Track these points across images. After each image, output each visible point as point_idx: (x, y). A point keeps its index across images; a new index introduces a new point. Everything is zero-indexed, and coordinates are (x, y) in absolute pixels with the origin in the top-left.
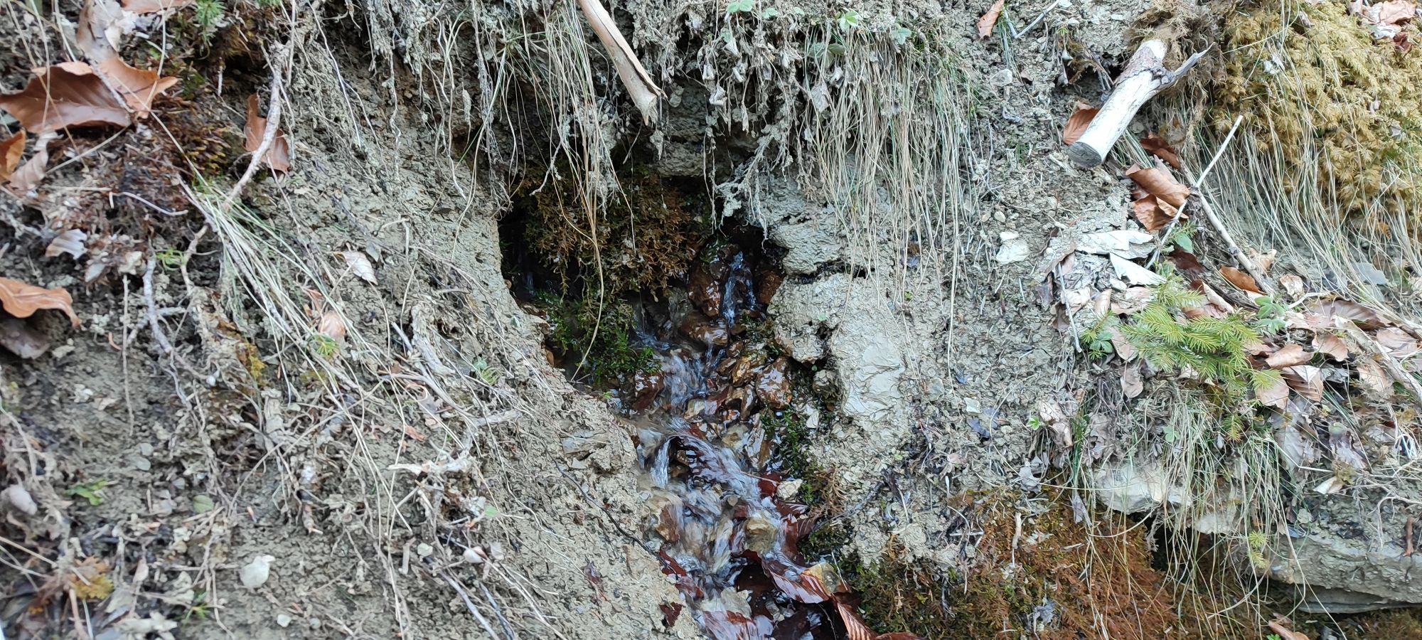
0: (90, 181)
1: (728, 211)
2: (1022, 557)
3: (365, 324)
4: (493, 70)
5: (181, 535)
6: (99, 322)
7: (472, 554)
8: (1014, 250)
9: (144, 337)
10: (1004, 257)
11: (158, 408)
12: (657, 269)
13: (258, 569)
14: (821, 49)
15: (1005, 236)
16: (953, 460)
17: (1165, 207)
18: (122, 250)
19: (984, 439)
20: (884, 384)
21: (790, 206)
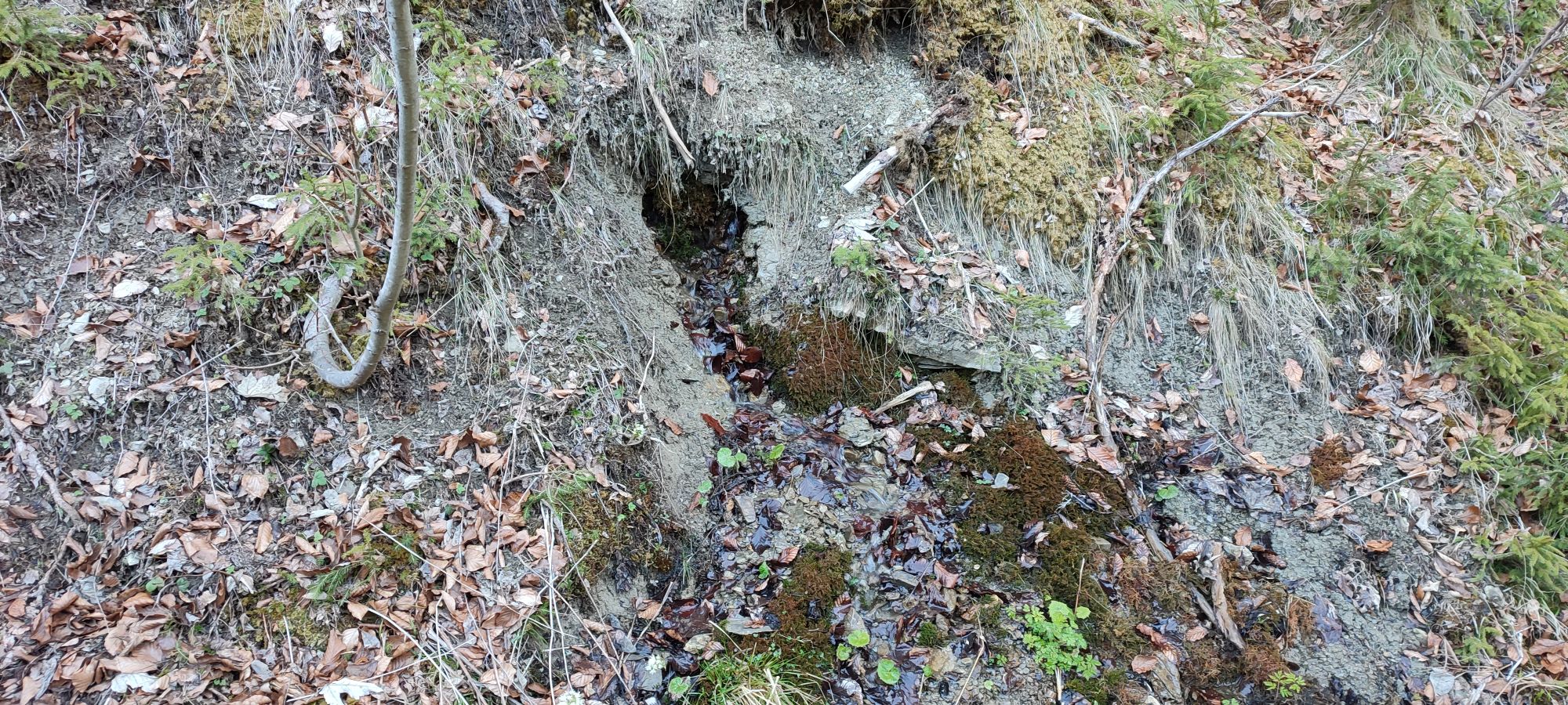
0: (530, 186)
1: (725, 199)
2: (800, 328)
3: (589, 226)
4: (639, 148)
5: (545, 268)
6: (530, 219)
7: (608, 284)
8: (825, 223)
9: (539, 223)
10: (820, 225)
11: (541, 241)
12: (701, 218)
13: (560, 278)
14: (752, 147)
15: (822, 218)
16: (784, 294)
17: (889, 211)
18: (535, 203)
19: (797, 289)
20: (772, 267)
21: (748, 199)
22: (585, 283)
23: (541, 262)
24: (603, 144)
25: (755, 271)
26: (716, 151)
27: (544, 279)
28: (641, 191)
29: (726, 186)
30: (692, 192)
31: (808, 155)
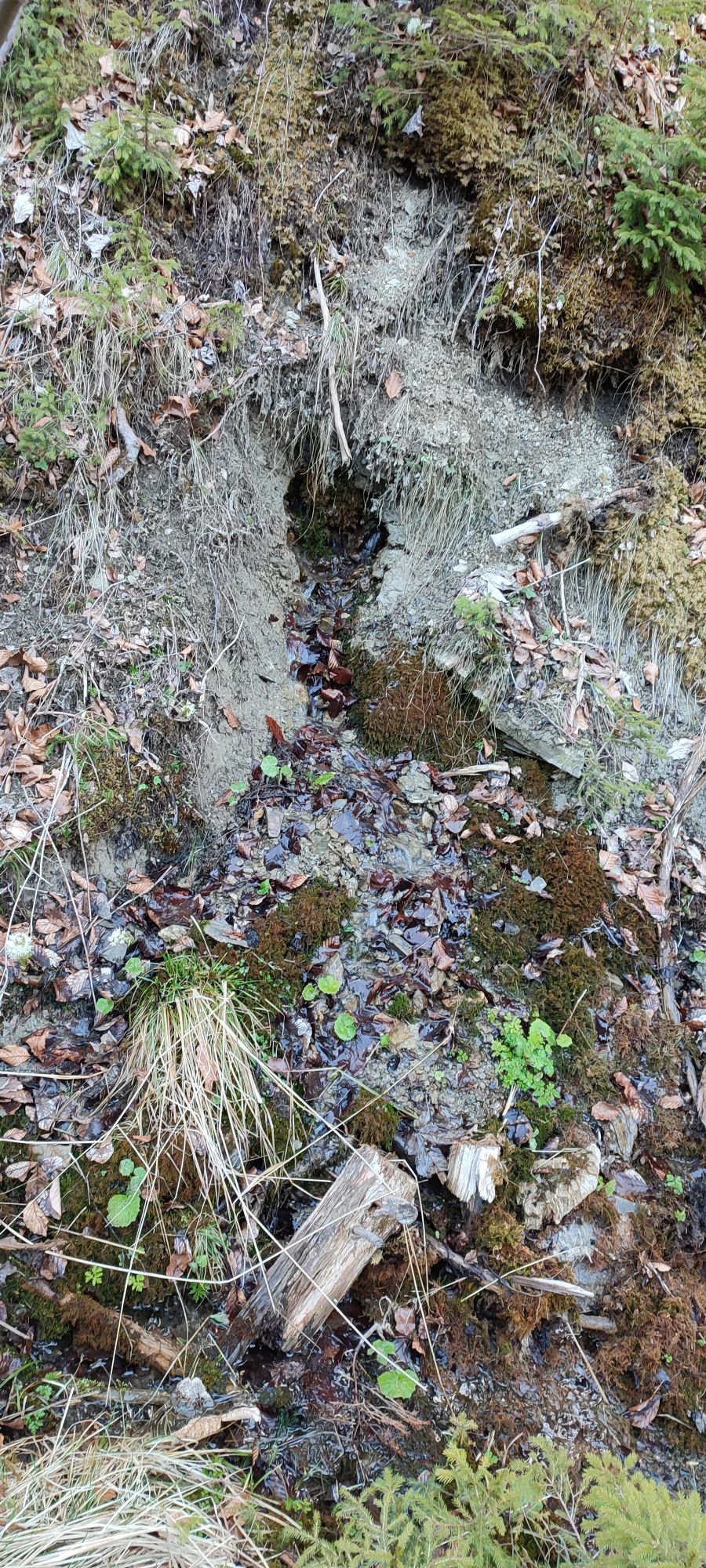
0: (170, 429)
1: (372, 510)
2: (398, 665)
6: (160, 462)
8: (461, 568)
9: (167, 470)
10: (456, 569)
11: (163, 488)
12: (342, 520)
15: (461, 561)
16: (395, 626)
17: (531, 578)
18: (171, 448)
19: (409, 625)
20: (393, 595)
21: (395, 518)
22: (192, 546)
23: (156, 509)
24: (264, 411)
25: (377, 593)
26: (376, 456)
27: (152, 528)
28: (290, 472)
29: (377, 497)
30: (343, 491)
31: (470, 493)
